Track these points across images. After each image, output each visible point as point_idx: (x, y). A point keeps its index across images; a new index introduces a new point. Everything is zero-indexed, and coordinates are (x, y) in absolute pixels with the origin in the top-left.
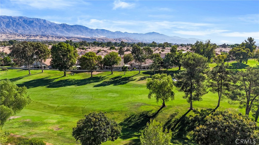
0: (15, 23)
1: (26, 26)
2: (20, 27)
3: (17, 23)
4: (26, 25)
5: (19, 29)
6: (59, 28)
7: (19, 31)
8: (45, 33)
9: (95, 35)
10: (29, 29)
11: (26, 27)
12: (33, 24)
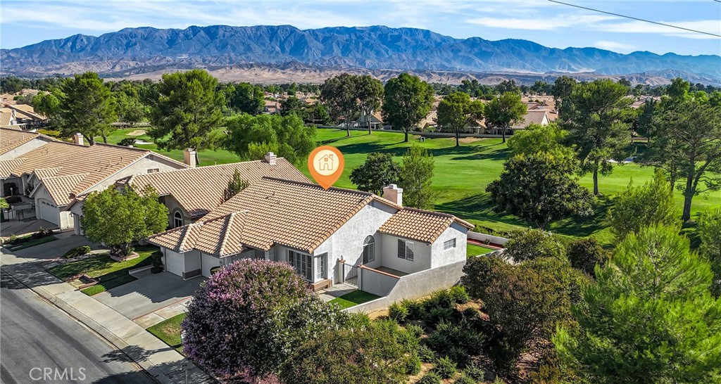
0: (361, 44)
1: (385, 49)
2: (370, 53)
3: (366, 42)
4: (383, 46)
5: (369, 58)
6: (460, 51)
7: (368, 62)
8: (426, 64)
9: (560, 66)
10: (390, 57)
11: (383, 51)
12: (399, 43)
